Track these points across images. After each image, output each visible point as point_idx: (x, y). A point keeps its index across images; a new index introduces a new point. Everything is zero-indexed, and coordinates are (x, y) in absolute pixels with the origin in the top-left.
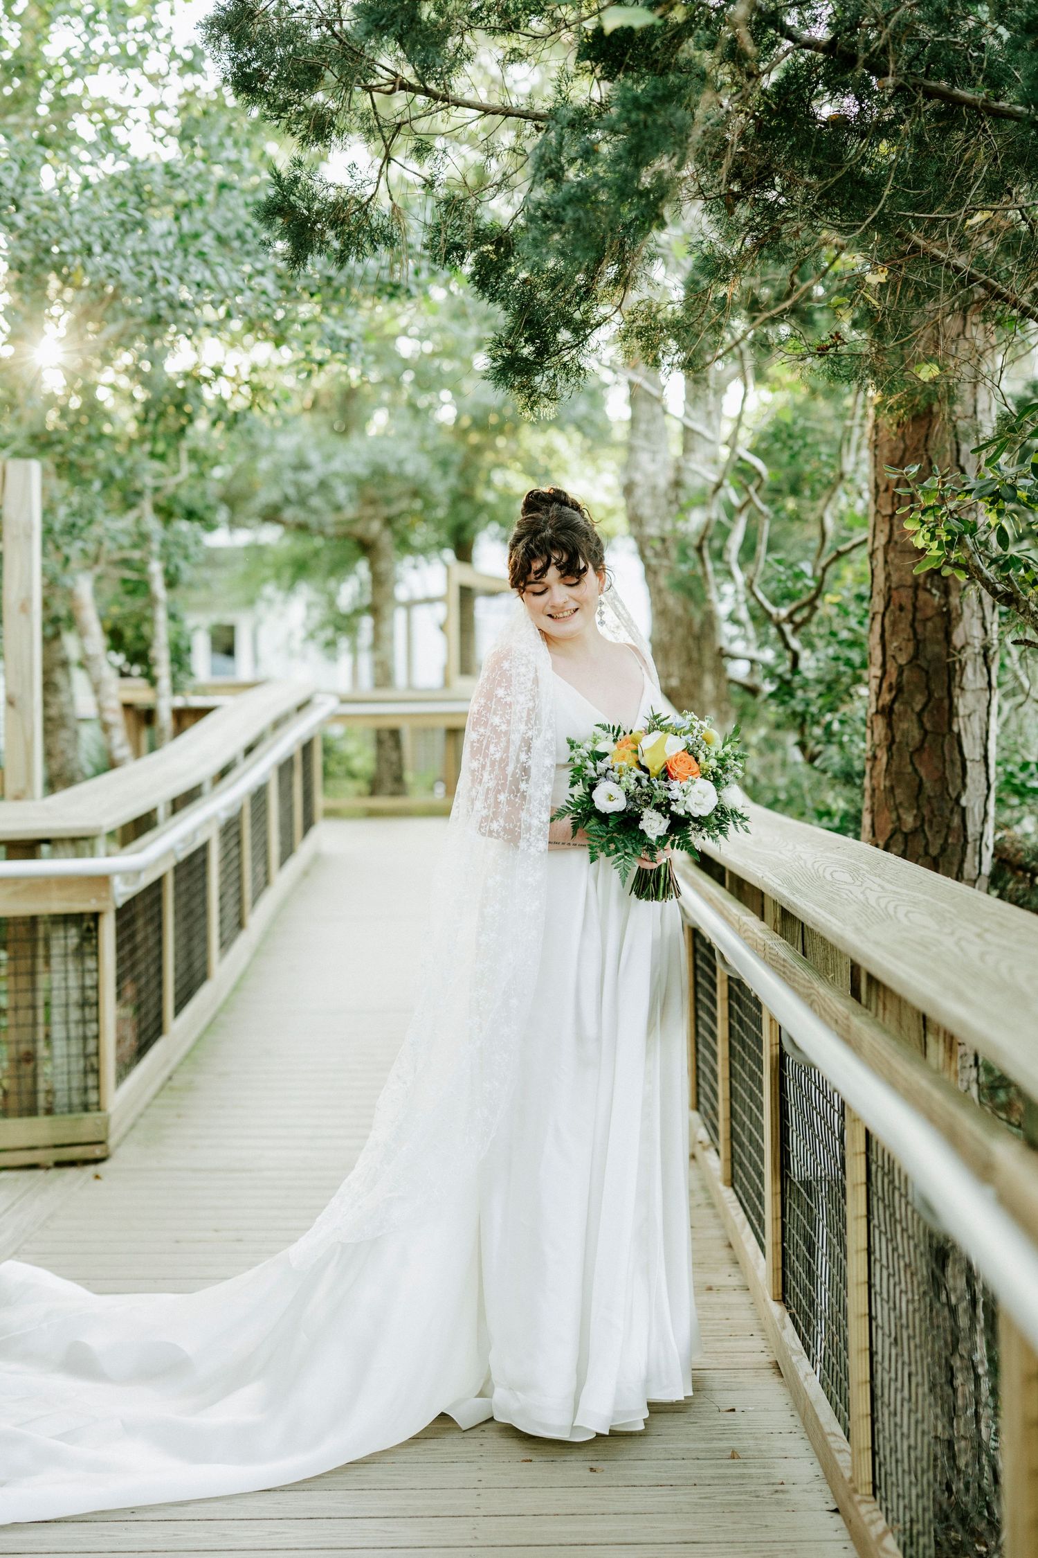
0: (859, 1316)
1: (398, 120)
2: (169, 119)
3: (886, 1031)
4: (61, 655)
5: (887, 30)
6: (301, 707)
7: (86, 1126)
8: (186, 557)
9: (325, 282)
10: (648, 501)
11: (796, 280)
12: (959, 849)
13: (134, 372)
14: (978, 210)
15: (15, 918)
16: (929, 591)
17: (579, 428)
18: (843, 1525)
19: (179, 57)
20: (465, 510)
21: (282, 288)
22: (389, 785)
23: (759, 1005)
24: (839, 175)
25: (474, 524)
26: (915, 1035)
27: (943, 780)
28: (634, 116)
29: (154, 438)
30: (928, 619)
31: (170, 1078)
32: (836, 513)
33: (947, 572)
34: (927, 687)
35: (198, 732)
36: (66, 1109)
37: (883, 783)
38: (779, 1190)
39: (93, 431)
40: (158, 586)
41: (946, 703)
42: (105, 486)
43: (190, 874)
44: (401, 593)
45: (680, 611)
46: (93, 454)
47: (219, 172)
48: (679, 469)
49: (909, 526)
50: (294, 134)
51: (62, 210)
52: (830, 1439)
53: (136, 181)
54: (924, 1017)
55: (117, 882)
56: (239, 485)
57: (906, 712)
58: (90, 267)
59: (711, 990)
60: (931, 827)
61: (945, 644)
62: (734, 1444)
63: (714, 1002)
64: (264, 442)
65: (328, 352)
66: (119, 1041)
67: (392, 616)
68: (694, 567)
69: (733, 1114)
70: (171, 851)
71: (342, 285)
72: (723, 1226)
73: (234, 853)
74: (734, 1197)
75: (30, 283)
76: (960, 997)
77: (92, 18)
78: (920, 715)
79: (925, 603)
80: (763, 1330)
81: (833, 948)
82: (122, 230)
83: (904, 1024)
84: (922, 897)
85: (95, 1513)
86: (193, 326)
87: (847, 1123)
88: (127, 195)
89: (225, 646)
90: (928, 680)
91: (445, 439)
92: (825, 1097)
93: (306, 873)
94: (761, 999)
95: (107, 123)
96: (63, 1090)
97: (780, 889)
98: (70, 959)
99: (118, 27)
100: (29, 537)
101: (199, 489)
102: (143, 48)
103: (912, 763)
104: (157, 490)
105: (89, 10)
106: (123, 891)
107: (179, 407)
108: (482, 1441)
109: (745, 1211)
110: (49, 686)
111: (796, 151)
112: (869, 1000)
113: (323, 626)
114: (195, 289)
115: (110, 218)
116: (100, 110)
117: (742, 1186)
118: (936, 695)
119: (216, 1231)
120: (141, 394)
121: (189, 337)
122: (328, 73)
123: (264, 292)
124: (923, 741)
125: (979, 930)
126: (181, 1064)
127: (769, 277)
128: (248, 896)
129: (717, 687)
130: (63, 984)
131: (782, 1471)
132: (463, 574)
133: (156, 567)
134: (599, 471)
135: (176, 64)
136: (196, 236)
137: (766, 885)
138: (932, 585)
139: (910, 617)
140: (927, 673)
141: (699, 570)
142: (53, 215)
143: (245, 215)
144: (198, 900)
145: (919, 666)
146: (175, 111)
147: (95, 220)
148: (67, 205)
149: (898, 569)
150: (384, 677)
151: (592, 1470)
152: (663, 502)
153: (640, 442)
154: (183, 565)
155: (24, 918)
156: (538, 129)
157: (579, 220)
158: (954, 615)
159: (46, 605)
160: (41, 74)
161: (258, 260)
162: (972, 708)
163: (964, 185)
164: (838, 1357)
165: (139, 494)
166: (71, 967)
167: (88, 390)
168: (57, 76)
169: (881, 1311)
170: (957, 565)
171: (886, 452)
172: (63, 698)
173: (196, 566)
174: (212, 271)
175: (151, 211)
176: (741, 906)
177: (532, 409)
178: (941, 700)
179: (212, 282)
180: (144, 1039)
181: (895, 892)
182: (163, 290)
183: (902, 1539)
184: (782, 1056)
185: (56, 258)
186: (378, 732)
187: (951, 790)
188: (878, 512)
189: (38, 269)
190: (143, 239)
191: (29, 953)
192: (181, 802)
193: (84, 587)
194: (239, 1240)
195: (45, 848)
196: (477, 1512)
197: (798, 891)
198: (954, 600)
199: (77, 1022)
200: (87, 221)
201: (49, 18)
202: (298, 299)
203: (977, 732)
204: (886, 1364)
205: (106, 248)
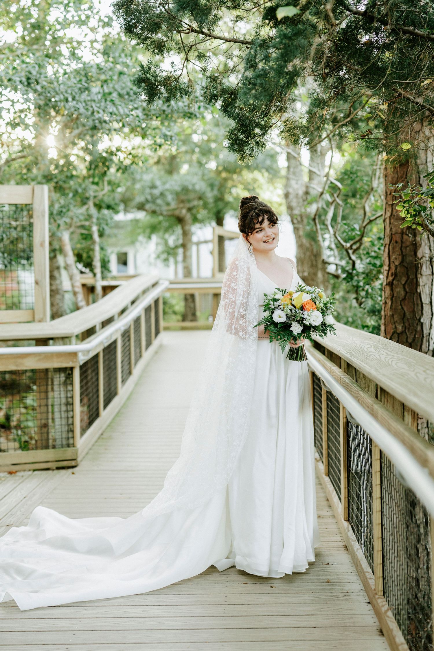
0: (378, 524)
1: (191, 44)
2: (98, 46)
3: (387, 410)
4: (57, 265)
5: (388, 7)
6: (154, 285)
7: (68, 453)
8: (107, 225)
9: (162, 112)
10: (295, 200)
11: (352, 110)
12: (420, 339)
13: (85, 149)
14: (426, 79)
15: (39, 369)
16: (408, 235)
17: (267, 170)
18: (372, 608)
19: (103, 20)
20: (221, 205)
21: (145, 114)
22: (190, 317)
23: (338, 402)
24: (369, 65)
25: (225, 211)
26: (399, 412)
27: (413, 312)
28: (284, 41)
29: (93, 176)
30: (407, 246)
31: (102, 434)
32: (370, 204)
33: (414, 227)
34: (407, 274)
35: (112, 295)
36: (60, 446)
37: (389, 313)
38: (347, 476)
39: (69, 174)
40: (96, 236)
41: (415, 280)
42: (74, 196)
43: (109, 352)
44: (195, 239)
45: (308, 245)
46: (69, 183)
47: (119, 67)
48: (307, 187)
49: (398, 208)
50: (149, 50)
51: (56, 84)
52: (367, 574)
53: (85, 71)
54: (403, 404)
55: (80, 355)
56: (128, 194)
57: (398, 284)
58: (67, 107)
59: (320, 397)
60: (409, 331)
61: (414, 256)
62: (328, 577)
63: (321, 402)
64: (138, 177)
65: (163, 141)
66: (82, 420)
67: (191, 248)
68: (312, 226)
69: (329, 447)
70: (101, 343)
71: (169, 113)
72: (325, 492)
73: (127, 344)
74: (329, 480)
75: (43, 113)
76: (416, 395)
77: (67, 5)
78: (404, 285)
79: (406, 240)
80: (341, 533)
81: (368, 379)
82: (80, 92)
83: (395, 408)
84: (402, 357)
85: (74, 603)
86: (109, 130)
87: (373, 448)
88: (82, 77)
89: (123, 261)
90: (408, 271)
91: (212, 175)
92: (364, 438)
93: (156, 353)
94: (339, 400)
95: (74, 48)
96: (59, 439)
97: (346, 355)
98: (62, 386)
99: (77, 9)
100: (43, 216)
101: (112, 197)
102: (88, 17)
103: (401, 305)
104: (95, 197)
105: (66, 2)
106: (82, 359)
107: (104, 163)
108: (227, 576)
109: (334, 486)
110: (52, 277)
111: (350, 56)
112: (381, 398)
113: (163, 252)
114: (109, 115)
115: (76, 87)
116: (71, 43)
117: (332, 476)
118: (411, 277)
119: (121, 494)
120: (88, 158)
121: (108, 135)
122: (163, 26)
123: (138, 116)
124: (405, 296)
125: (424, 369)
126: (106, 429)
127: (341, 108)
128: (133, 362)
129: (324, 276)
130: (59, 396)
131: (348, 587)
132: (219, 231)
133: (95, 229)
134: (275, 188)
135: (101, 24)
136: (110, 94)
137: (341, 353)
138: (409, 233)
139: (400, 246)
140: (407, 268)
141: (314, 229)
142: (52, 86)
143: (130, 84)
144: (112, 363)
145: (404, 266)
146: (101, 43)
147: (69, 87)
148: (58, 82)
149: (395, 226)
150: (188, 273)
151: (271, 587)
152: (301, 200)
153: (291, 176)
154: (106, 227)
155: (43, 369)
156: (247, 48)
157: (262, 83)
158: (418, 245)
159: (50, 244)
160: (47, 28)
161: (135, 103)
162: (425, 282)
163: (419, 69)
164: (370, 542)
165: (88, 199)
166: (62, 389)
167: (66, 157)
168: (53, 29)
169: (386, 522)
170: (418, 224)
171: (390, 179)
172: (58, 282)
173: (111, 228)
174: (117, 108)
175: (92, 84)
176: (332, 363)
177: (243, 160)
178: (413, 279)
179: (116, 112)
180: (91, 419)
181: (392, 355)
182: (97, 116)
183: (394, 612)
184: (348, 422)
185: (53, 103)
186: (186, 295)
187: (417, 316)
188: (387, 203)
189: (46, 108)
190: (89, 95)
191: (45, 384)
192: (106, 323)
193: (66, 237)
194: (130, 498)
195: (51, 342)
196: (225, 603)
197: (353, 355)
198: (418, 239)
199: (65, 411)
200: (66, 88)
201: (50, 5)
202: (151, 119)
203: (428, 292)
204: (388, 543)
205: (74, 99)
